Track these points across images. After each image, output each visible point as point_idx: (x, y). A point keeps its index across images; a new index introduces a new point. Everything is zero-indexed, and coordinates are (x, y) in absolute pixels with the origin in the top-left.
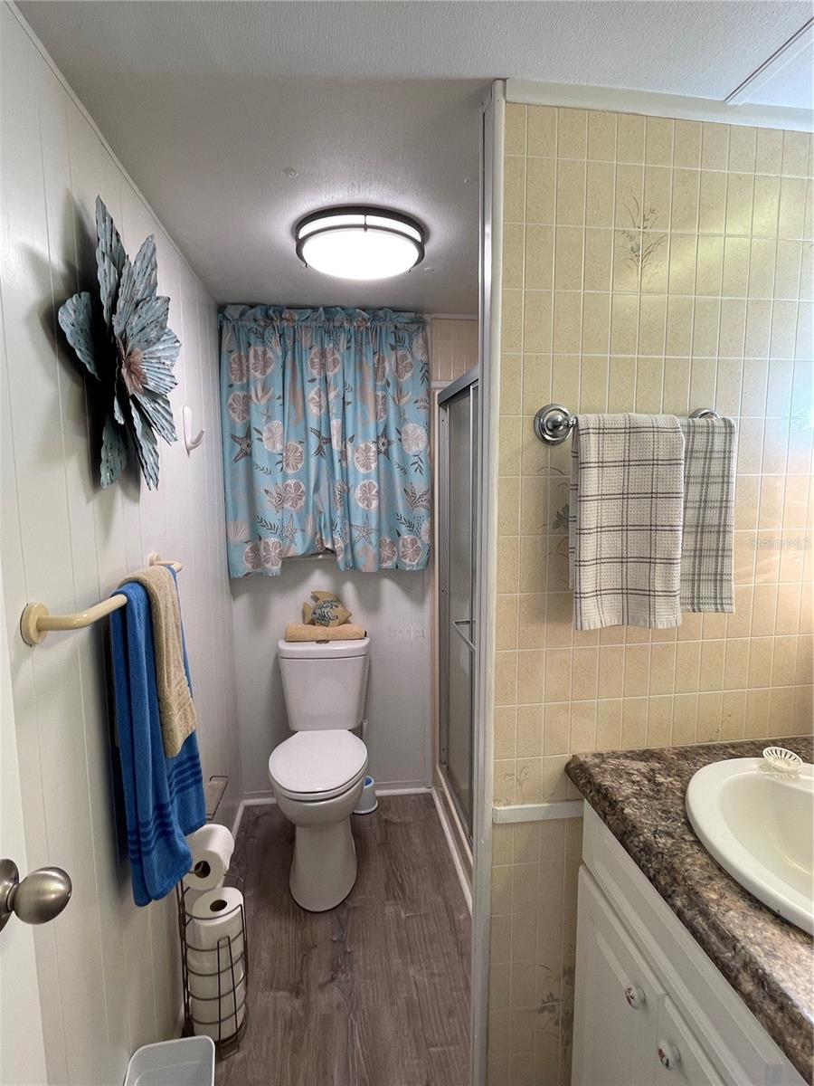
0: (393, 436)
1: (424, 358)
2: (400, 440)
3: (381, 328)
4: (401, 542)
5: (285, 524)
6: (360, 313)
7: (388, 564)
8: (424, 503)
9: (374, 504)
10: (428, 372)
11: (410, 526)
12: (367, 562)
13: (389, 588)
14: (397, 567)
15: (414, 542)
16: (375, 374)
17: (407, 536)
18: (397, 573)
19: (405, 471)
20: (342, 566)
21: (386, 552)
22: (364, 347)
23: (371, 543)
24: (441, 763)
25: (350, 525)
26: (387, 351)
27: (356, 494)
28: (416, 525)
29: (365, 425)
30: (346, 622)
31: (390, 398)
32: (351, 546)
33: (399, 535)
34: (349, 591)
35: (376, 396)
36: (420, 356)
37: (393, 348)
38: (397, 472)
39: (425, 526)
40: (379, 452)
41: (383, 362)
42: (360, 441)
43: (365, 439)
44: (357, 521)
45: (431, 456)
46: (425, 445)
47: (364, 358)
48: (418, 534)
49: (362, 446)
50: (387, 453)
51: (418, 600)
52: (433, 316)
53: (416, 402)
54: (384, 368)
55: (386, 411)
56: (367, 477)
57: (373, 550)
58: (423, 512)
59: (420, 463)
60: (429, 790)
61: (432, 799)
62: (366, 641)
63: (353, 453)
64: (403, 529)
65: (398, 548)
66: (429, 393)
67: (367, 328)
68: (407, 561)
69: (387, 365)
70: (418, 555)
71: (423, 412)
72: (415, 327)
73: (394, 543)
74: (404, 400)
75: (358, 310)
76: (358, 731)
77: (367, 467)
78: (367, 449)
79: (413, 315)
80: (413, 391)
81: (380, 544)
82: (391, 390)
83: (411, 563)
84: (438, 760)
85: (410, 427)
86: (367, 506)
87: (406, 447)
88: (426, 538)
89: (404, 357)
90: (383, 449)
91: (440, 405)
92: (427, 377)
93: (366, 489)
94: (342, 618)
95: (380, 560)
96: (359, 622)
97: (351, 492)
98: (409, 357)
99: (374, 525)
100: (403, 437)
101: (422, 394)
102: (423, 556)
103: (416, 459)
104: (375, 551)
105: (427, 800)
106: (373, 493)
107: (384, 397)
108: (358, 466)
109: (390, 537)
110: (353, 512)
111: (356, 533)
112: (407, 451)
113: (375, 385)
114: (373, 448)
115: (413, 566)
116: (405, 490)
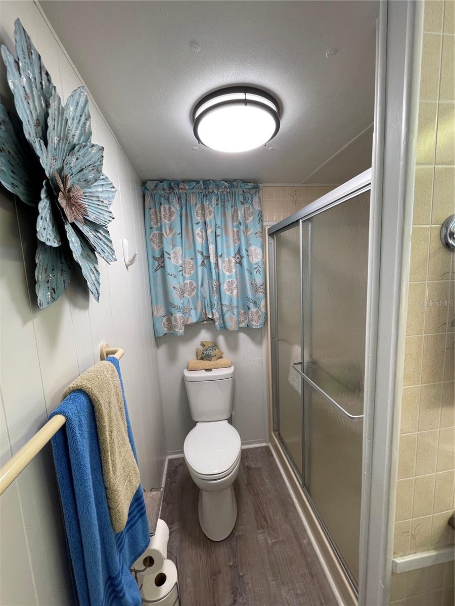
0: (244, 253)
1: (259, 209)
2: (248, 255)
3: (235, 192)
4: (250, 312)
5: (185, 306)
6: (223, 184)
7: (243, 325)
8: (262, 290)
9: (235, 292)
10: (261, 216)
11: (255, 303)
12: (231, 325)
13: (243, 337)
14: (248, 326)
15: (257, 312)
16: (233, 217)
17: (253, 309)
18: (248, 330)
19: (251, 273)
20: (218, 328)
21: (242, 318)
22: (226, 203)
23: (234, 314)
24: (275, 431)
25: (221, 304)
26: (239, 204)
27: (224, 287)
28: (258, 303)
29: (228, 248)
30: (221, 357)
31: (242, 233)
32: (222, 315)
33: (249, 309)
34: (221, 340)
35: (233, 231)
36: (257, 207)
37: (242, 203)
38: (247, 274)
39: (263, 303)
40: (236, 263)
41: (237, 211)
42: (225, 257)
43: (228, 255)
44: (226, 302)
45: (265, 264)
46: (261, 257)
47: (226, 210)
48: (259, 308)
49: (227, 259)
50: (240, 263)
51: (259, 343)
52: (264, 184)
53: (256, 234)
54: (237, 215)
55: (239, 239)
56: (230, 277)
57: (235, 318)
58: (261, 295)
59: (259, 268)
60: (267, 444)
61: (270, 451)
62: (233, 368)
63: (222, 263)
64: (251, 305)
65: (248, 315)
66: (263, 228)
67: (227, 192)
68: (254, 323)
69: (239, 213)
70: (260, 319)
71: (260, 239)
72: (254, 191)
73: (246, 313)
74: (249, 233)
75: (222, 182)
76: (230, 421)
77: (230, 271)
78: (230, 261)
79: (252, 184)
80: (254, 228)
81: (238, 313)
82: (242, 227)
83: (256, 324)
84: (272, 428)
85: (252, 248)
86: (231, 293)
87: (251, 259)
88: (263, 310)
89: (248, 209)
90: (238, 261)
91: (269, 235)
92: (261, 220)
93: (230, 283)
94: (218, 356)
95: (239, 322)
96: (227, 357)
97: (221, 286)
98: (251, 208)
99: (235, 304)
100: (250, 254)
101: (259, 229)
102: (262, 320)
103: (257, 266)
105: (267, 448)
106: (234, 286)
107: (238, 231)
108: (225, 272)
109: (243, 310)
110: (223, 297)
111: (225, 309)
112: (251, 261)
113: (233, 225)
114: (233, 260)
115: (258, 326)
116: (252, 283)
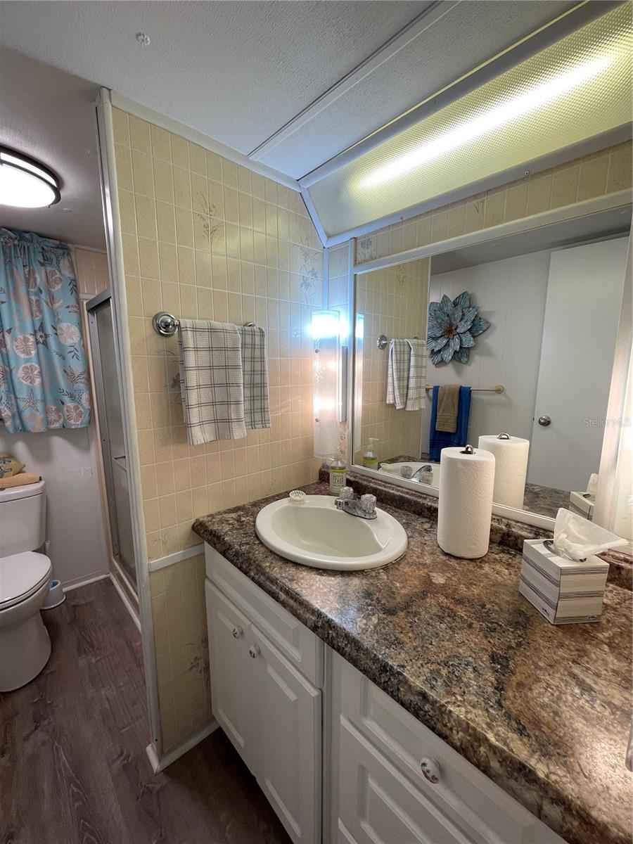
0: (50, 330)
1: (71, 276)
2: (56, 334)
3: (28, 247)
4: (65, 409)
6: (5, 233)
7: (56, 425)
8: (83, 380)
9: (38, 381)
10: (76, 286)
11: (72, 397)
12: (35, 422)
13: (58, 443)
14: (64, 427)
15: (76, 408)
16: (27, 281)
17: (69, 404)
18: (65, 432)
19: (63, 357)
20: (11, 430)
21: (53, 417)
22: (14, 260)
23: (37, 410)
24: (115, 555)
25: (16, 398)
26: (36, 266)
27: (19, 374)
28: (77, 396)
29: (21, 321)
30: (21, 472)
31: (44, 304)
32: (19, 413)
33: (63, 403)
34: (21, 448)
35: (30, 300)
36: (67, 273)
37: (42, 264)
38: (56, 359)
39: (85, 396)
40: (37, 343)
41: (34, 274)
42: (18, 332)
43: (23, 330)
44: (22, 394)
45: (84, 346)
46: (79, 339)
47: (14, 268)
48: (79, 402)
49: (20, 337)
50: (45, 343)
51: (86, 449)
52: (76, 246)
53: (68, 307)
54: (35, 280)
55: (41, 311)
56: (27, 361)
57: (40, 415)
58: (81, 386)
59: (75, 351)
60: (108, 575)
61: (111, 581)
62: (42, 483)
63: (12, 342)
64: (66, 399)
65: (63, 413)
66: (78, 301)
67: (14, 245)
68: (72, 422)
69: (37, 276)
70: (81, 417)
71: (75, 316)
72: (61, 251)
73: (58, 410)
74: (57, 305)
75: (4, 229)
76: (41, 550)
77: (27, 352)
78: (26, 340)
79: (58, 242)
80: (64, 300)
81: (46, 411)
82: (43, 296)
83: (75, 423)
84: (112, 552)
85: (64, 325)
86: (31, 382)
87: (61, 339)
88: (86, 405)
89: (53, 273)
90: (41, 340)
91: (88, 311)
92: (75, 289)
93: (28, 370)
94: (15, 470)
95: (48, 423)
96: (33, 470)
97: (14, 372)
98: (58, 273)
99: (39, 396)
100: (59, 332)
101: (72, 301)
102: (86, 418)
103: (72, 349)
104: (42, 416)
105: (108, 582)
106: (35, 373)
107: (37, 301)
108: (18, 352)
109: (55, 405)
110: (17, 388)
111: (22, 404)
112: (63, 343)
113: (28, 292)
114: (32, 339)
115: (78, 425)
116: (65, 371)
